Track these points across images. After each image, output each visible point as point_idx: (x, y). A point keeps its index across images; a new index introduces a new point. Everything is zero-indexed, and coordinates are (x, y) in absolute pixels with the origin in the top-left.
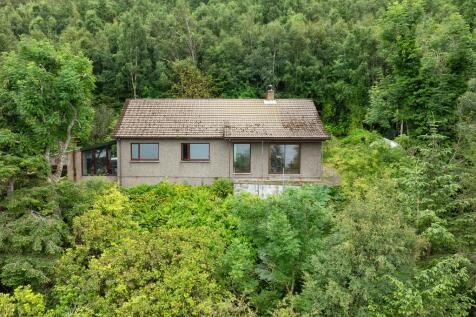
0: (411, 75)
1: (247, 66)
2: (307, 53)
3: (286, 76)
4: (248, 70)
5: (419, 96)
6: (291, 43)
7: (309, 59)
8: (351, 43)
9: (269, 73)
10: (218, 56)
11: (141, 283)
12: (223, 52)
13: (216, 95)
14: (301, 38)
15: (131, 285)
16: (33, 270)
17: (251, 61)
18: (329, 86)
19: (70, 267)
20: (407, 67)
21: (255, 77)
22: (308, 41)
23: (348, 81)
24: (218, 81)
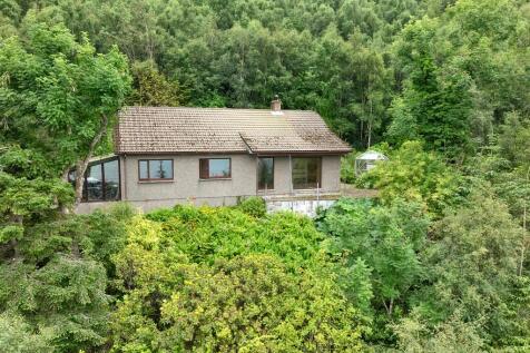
0: (429, 91)
1: (213, 72)
2: (278, 61)
3: (258, 86)
4: (215, 77)
5: (437, 110)
6: (261, 51)
7: (279, 69)
8: (321, 56)
9: (239, 81)
10: (182, 59)
11: (245, 322)
12: (187, 56)
13: (183, 103)
14: (272, 47)
15: (234, 327)
16: (83, 331)
17: (218, 68)
18: (300, 97)
19: (132, 319)
20: (426, 83)
21: (222, 85)
22: (279, 50)
23: (320, 93)
24: (183, 89)
